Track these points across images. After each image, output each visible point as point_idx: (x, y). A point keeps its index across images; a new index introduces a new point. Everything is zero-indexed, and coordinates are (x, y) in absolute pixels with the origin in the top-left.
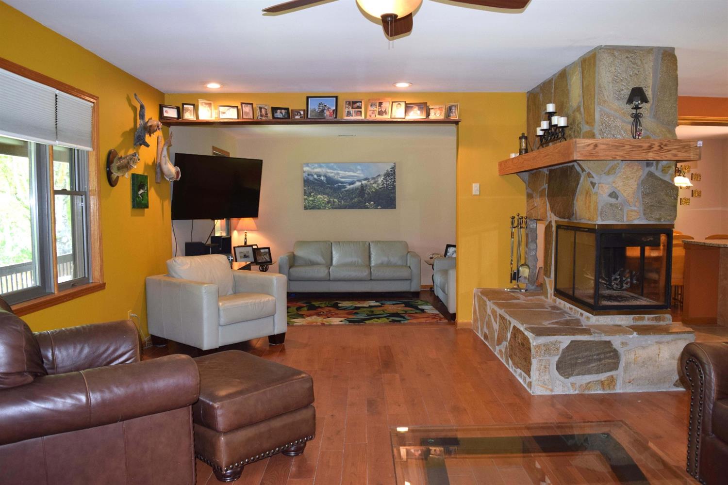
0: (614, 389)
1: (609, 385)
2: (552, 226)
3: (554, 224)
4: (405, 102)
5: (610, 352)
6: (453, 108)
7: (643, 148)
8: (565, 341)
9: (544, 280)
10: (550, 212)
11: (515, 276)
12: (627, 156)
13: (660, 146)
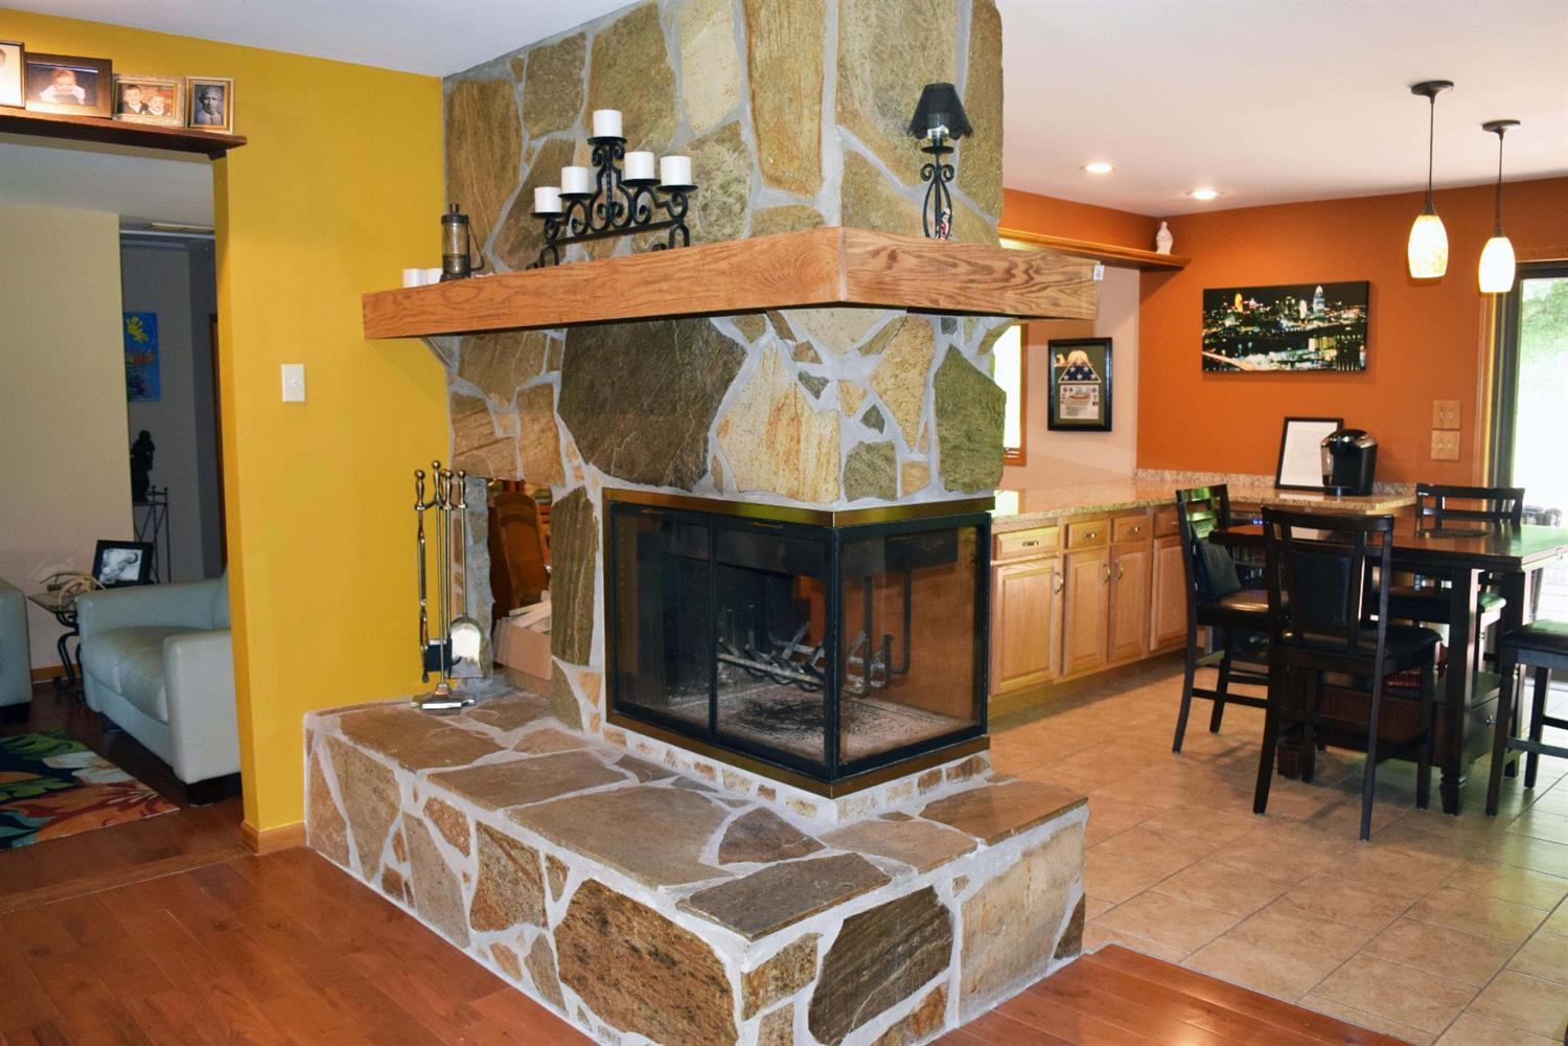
0: (942, 1023)
1: (931, 1018)
2: (589, 506)
3: (596, 499)
4: (22, 47)
5: (931, 921)
6: (212, 94)
7: (995, 275)
8: (826, 926)
9: (556, 667)
10: (580, 460)
11: (438, 659)
12: (961, 299)
13: (1026, 272)
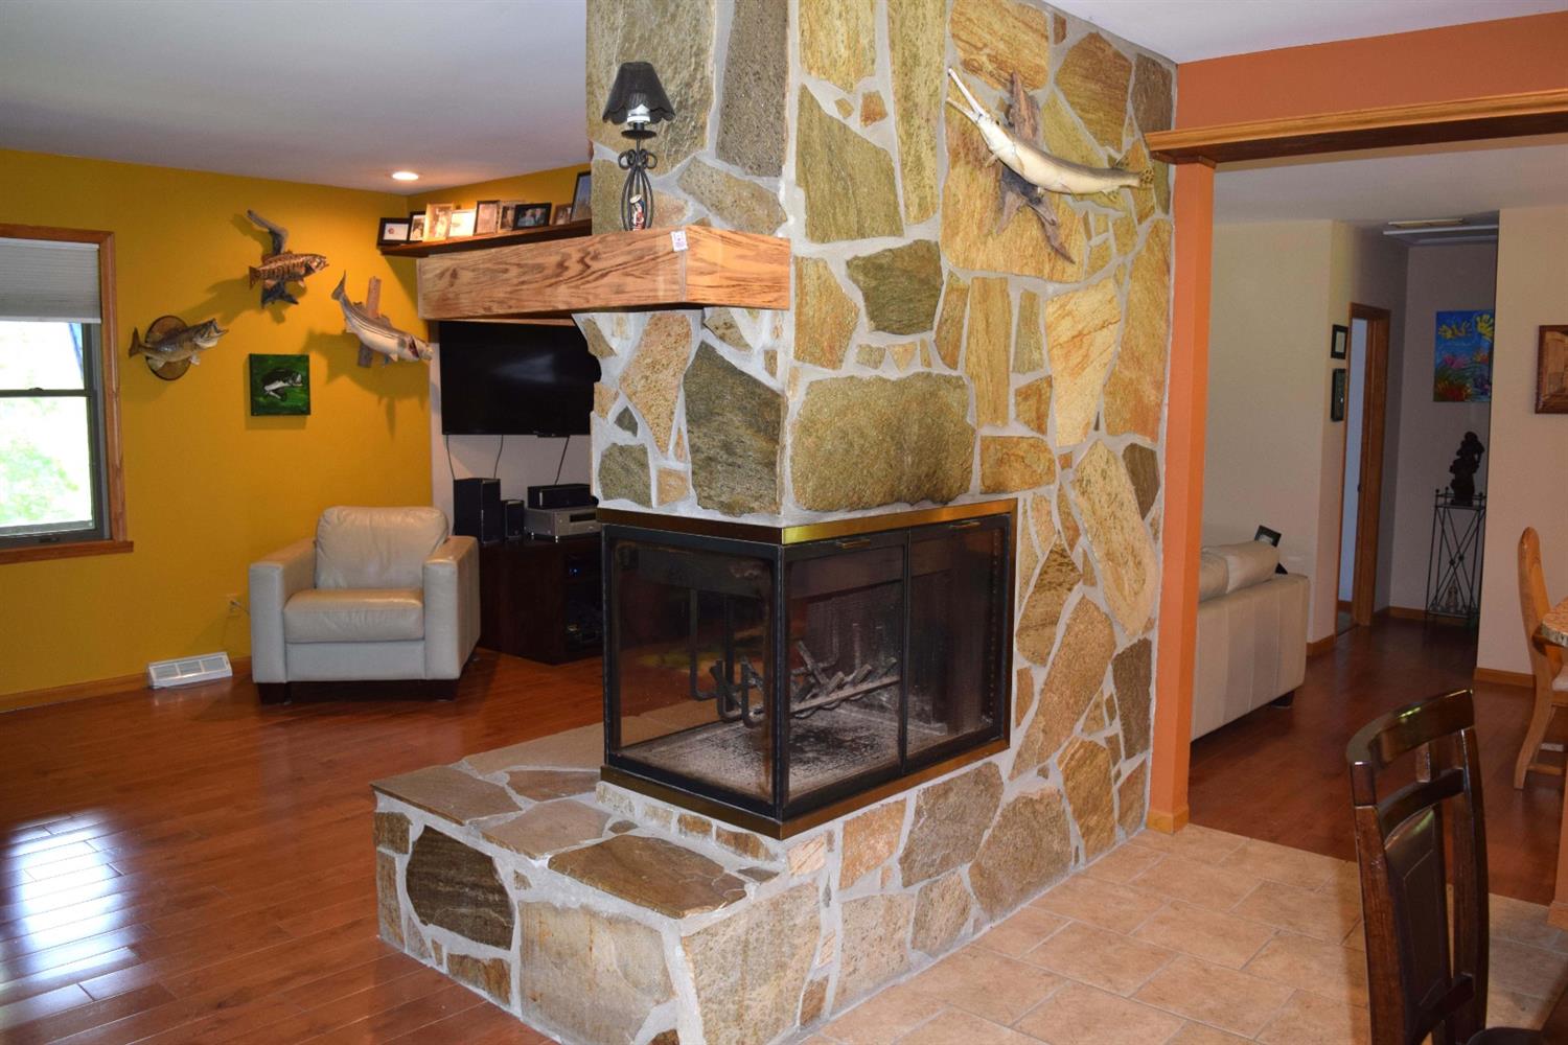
1: (498, 983)
5: (492, 891)
7: (546, 272)
12: (512, 303)
13: (582, 261)
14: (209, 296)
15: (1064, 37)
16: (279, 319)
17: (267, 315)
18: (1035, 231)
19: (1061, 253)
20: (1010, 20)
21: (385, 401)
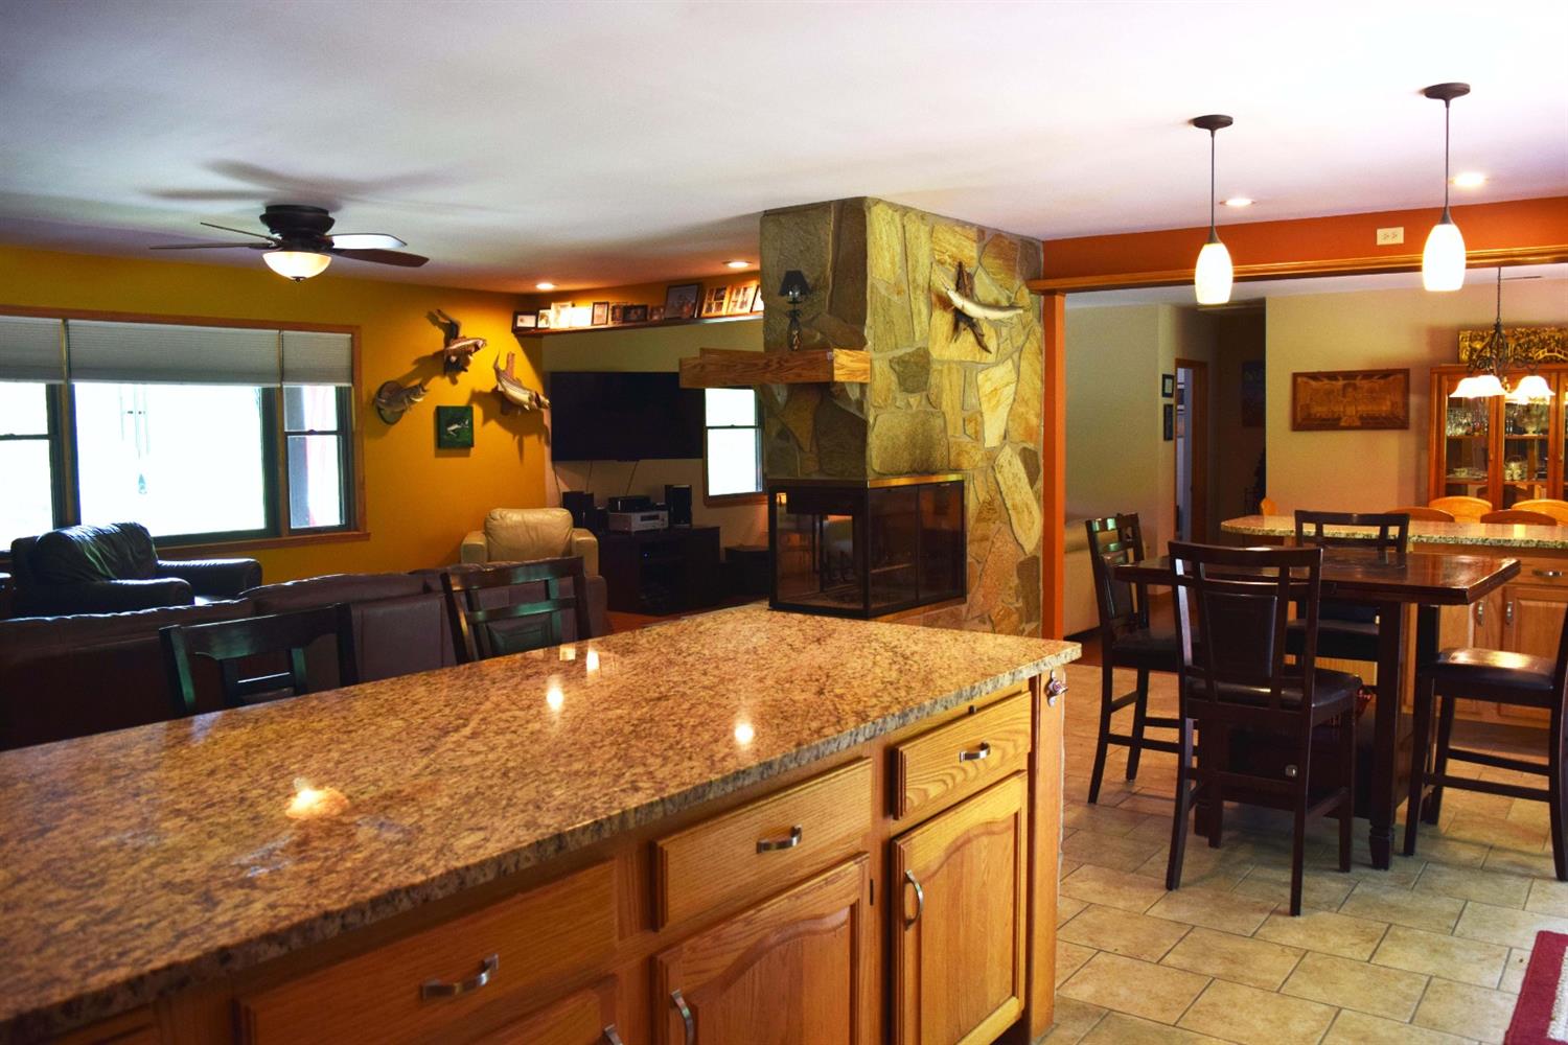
14: (414, 367)
15: (984, 239)
16: (454, 382)
17: (447, 379)
18: (971, 338)
19: (986, 349)
20: (958, 236)
21: (517, 438)
